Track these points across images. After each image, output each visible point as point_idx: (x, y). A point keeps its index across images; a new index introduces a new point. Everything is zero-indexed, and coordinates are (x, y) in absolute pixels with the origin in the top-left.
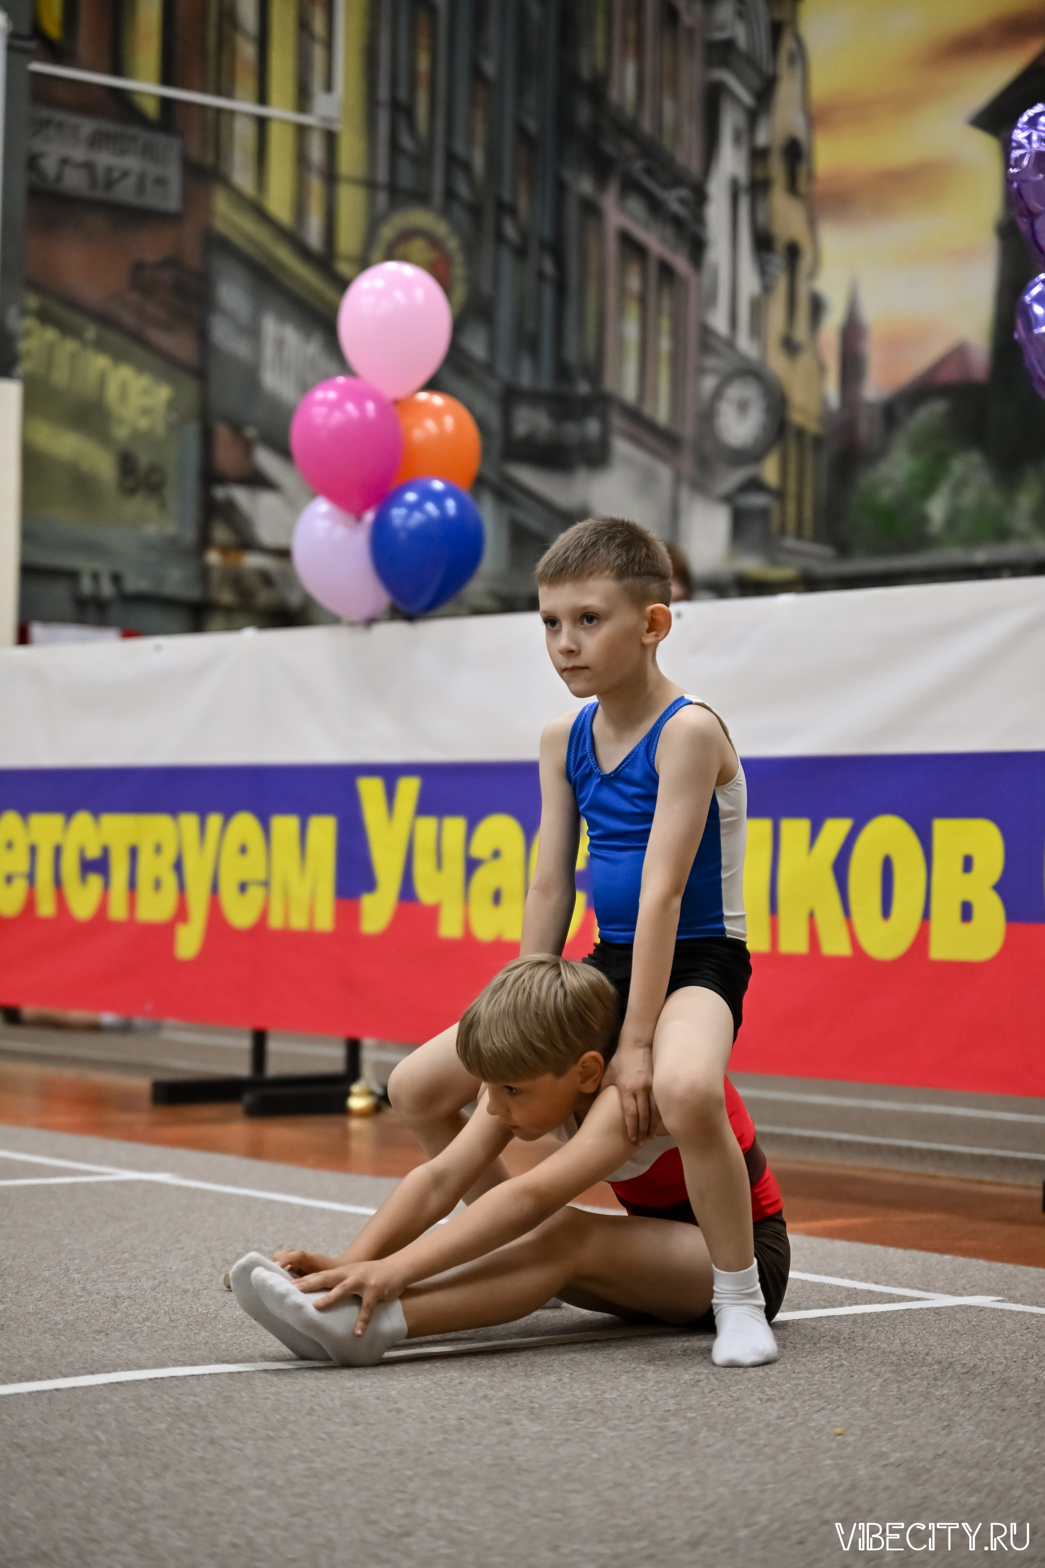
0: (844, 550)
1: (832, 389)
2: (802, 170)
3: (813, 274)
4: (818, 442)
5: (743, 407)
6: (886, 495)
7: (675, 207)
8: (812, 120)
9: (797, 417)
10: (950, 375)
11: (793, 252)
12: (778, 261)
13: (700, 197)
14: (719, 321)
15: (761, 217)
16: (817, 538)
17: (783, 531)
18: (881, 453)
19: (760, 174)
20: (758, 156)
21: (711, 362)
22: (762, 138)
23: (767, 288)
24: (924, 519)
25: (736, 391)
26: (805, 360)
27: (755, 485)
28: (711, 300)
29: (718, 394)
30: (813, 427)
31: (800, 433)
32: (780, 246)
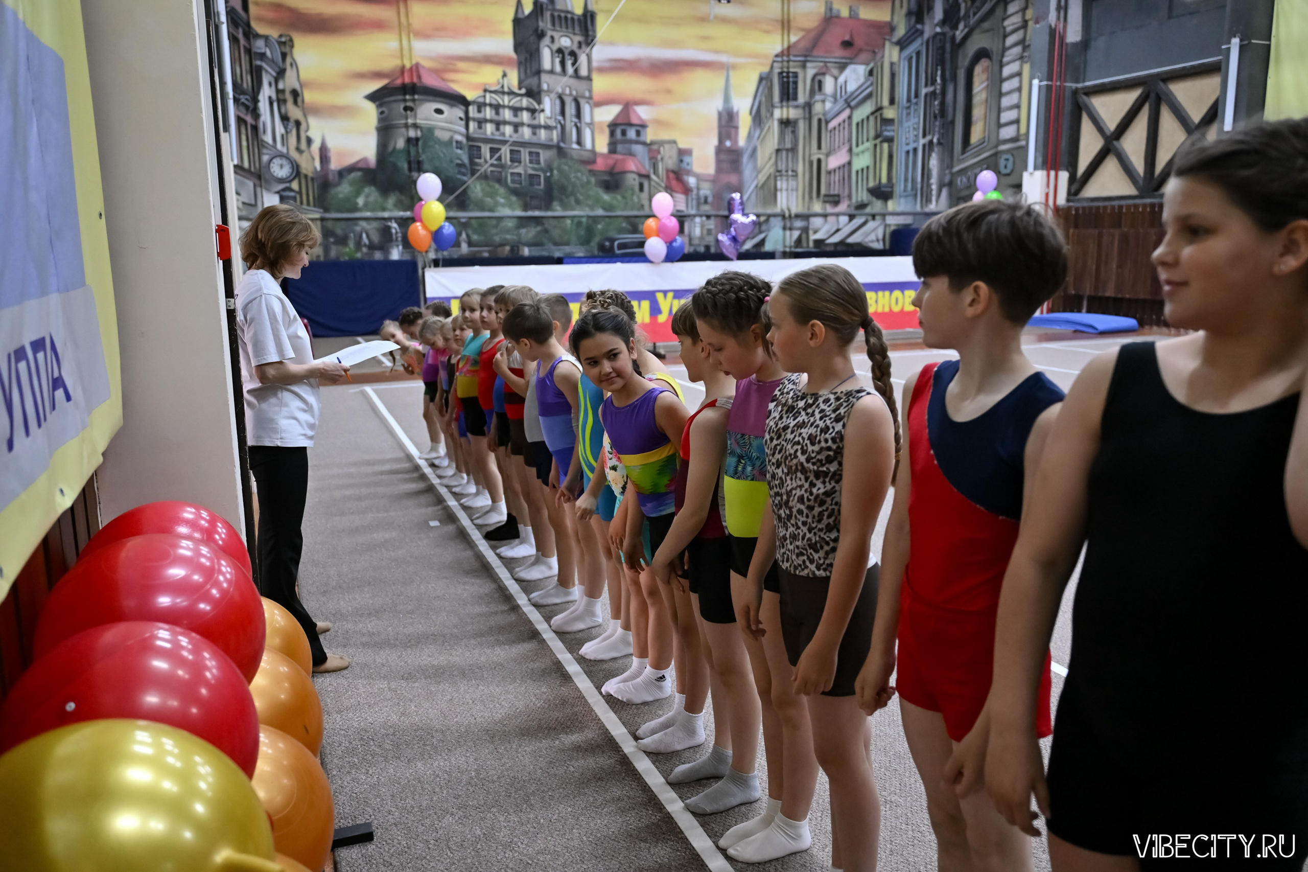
0: (326, 210)
1: (317, 164)
2: (299, 100)
3: (307, 130)
4: (312, 179)
5: (282, 166)
6: (341, 196)
7: (243, 100)
8: (301, 86)
9: (303, 171)
10: (361, 165)
11: (298, 124)
12: (291, 125)
13: (256, 101)
14: (268, 138)
15: (283, 111)
16: (315, 206)
17: (302, 203)
18: (339, 184)
19: (281, 97)
20: (278, 91)
21: (265, 151)
22: (281, 86)
23: (287, 132)
24: (356, 204)
25: (277, 162)
26: (305, 155)
27: (290, 189)
28: (264, 132)
29: (270, 161)
30: (310, 175)
31: (306, 176)
32: (292, 120)
